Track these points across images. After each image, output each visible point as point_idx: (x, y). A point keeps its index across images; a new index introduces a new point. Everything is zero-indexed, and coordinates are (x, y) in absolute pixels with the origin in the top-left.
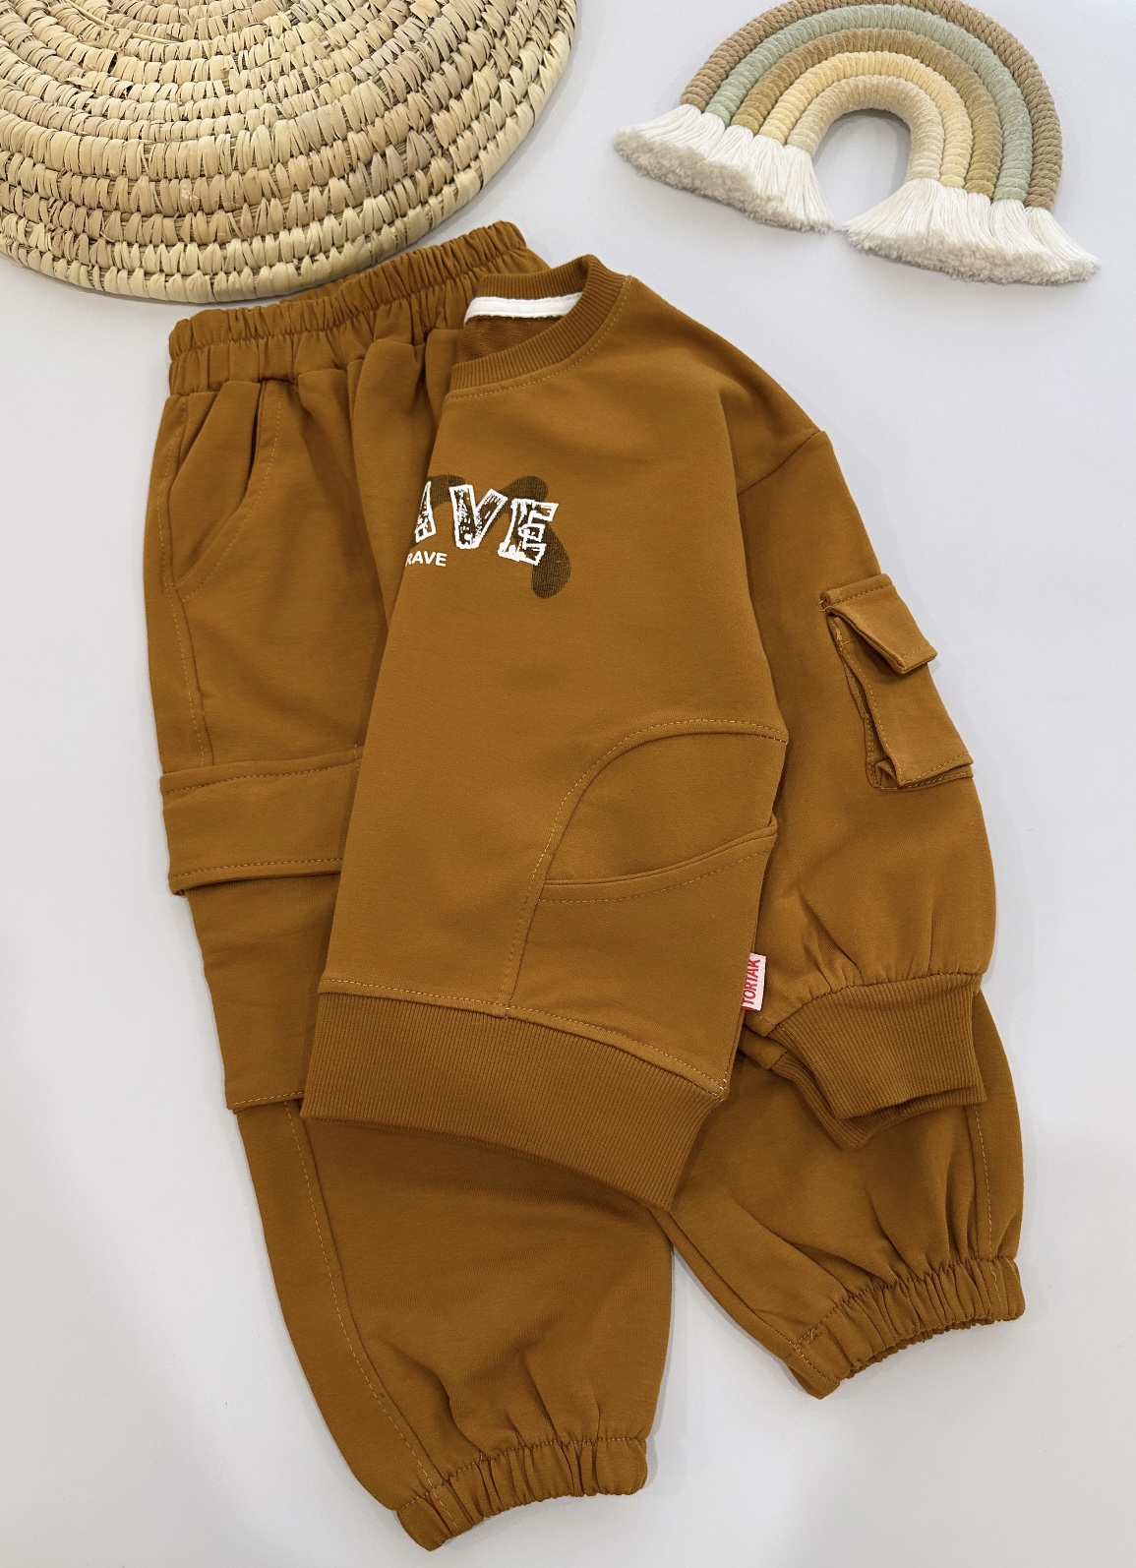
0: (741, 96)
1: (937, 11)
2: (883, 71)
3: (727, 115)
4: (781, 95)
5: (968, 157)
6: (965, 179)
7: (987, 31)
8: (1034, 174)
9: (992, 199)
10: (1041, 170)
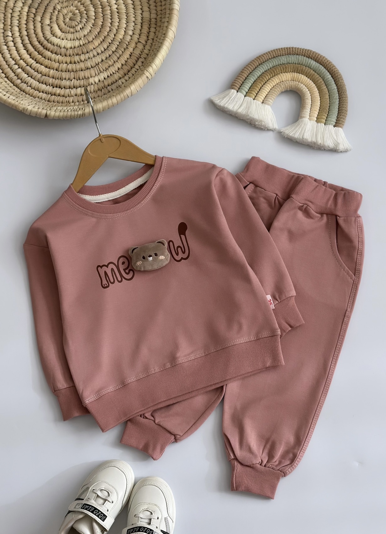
0: (250, 86)
1: (313, 58)
2: (294, 80)
3: (245, 93)
4: (262, 86)
5: (318, 111)
6: (317, 118)
7: (328, 66)
8: (338, 116)
9: (325, 124)
10: (340, 115)
